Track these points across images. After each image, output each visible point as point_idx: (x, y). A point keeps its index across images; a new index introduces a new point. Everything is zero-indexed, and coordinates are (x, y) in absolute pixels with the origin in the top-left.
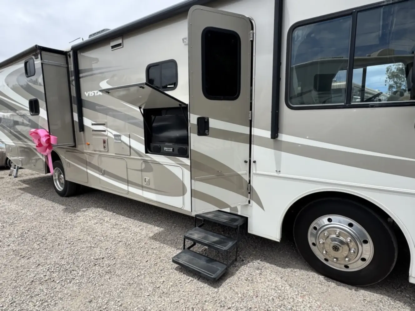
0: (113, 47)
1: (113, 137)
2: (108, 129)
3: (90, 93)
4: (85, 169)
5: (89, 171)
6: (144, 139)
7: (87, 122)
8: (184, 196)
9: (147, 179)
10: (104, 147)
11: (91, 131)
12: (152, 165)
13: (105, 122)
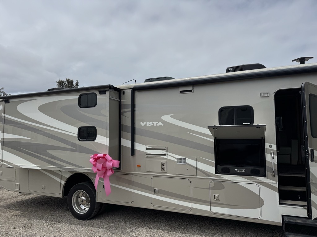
0: (181, 92)
1: (176, 160)
2: (169, 153)
3: (148, 123)
4: (131, 190)
5: (135, 191)
6: (214, 162)
7: (139, 147)
8: (261, 208)
9: (217, 195)
10: (163, 169)
11: (146, 154)
12: (223, 183)
13: (165, 148)
